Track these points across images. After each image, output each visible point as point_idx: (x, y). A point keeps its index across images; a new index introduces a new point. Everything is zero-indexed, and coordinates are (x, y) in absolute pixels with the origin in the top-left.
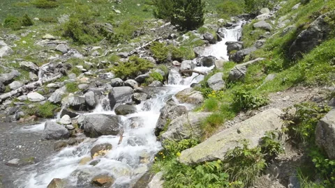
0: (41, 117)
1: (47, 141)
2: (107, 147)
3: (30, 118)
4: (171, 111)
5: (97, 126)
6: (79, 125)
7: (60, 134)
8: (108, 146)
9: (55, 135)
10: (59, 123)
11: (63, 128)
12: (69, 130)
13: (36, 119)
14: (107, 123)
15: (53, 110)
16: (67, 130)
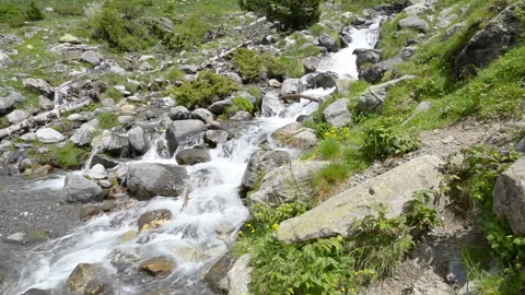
0: (58, 167)
1: (69, 206)
2: (163, 214)
3: (41, 168)
4: (264, 160)
5: (148, 182)
6: (119, 180)
7: (89, 195)
8: (166, 214)
9: (81, 196)
10: (87, 177)
11: (94, 184)
12: (103, 187)
13: (50, 171)
14: (163, 178)
15: (78, 157)
16: (100, 188)
